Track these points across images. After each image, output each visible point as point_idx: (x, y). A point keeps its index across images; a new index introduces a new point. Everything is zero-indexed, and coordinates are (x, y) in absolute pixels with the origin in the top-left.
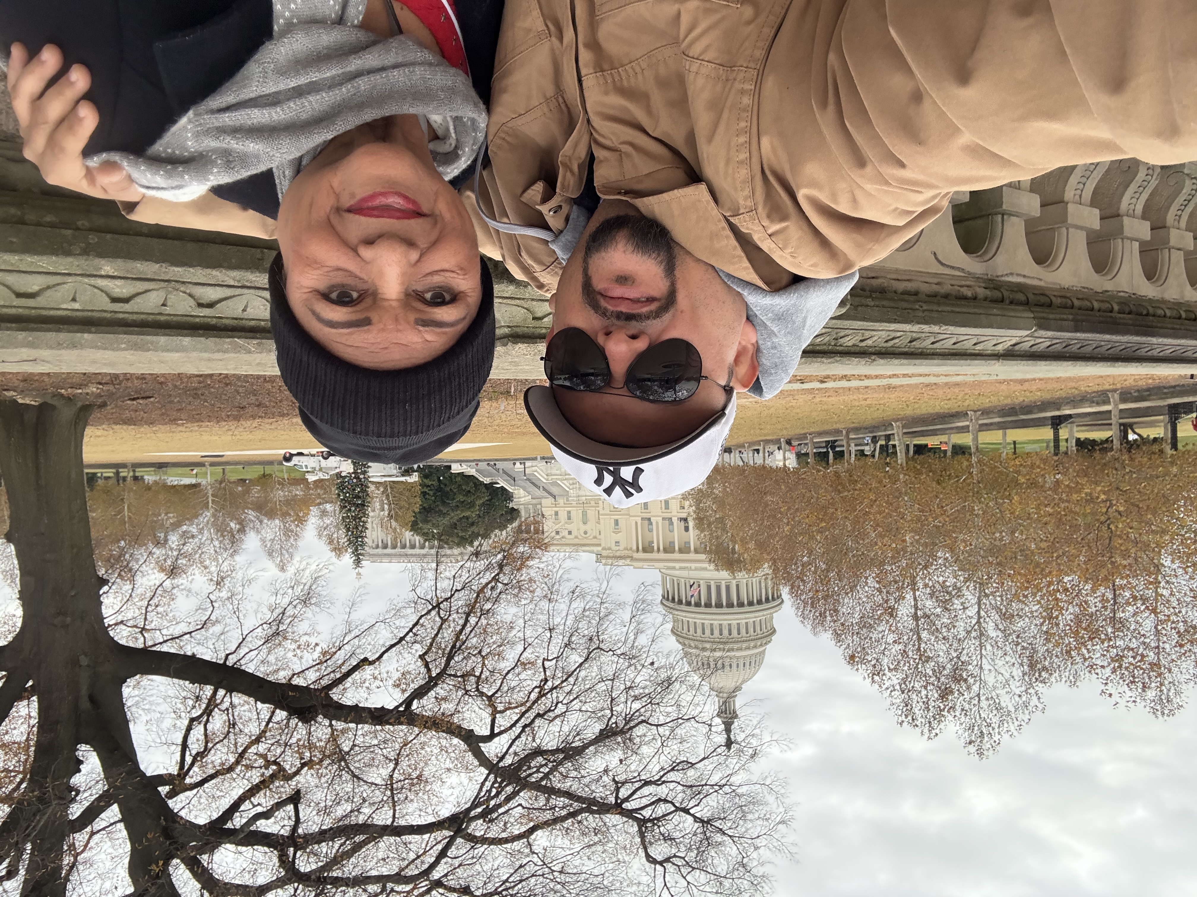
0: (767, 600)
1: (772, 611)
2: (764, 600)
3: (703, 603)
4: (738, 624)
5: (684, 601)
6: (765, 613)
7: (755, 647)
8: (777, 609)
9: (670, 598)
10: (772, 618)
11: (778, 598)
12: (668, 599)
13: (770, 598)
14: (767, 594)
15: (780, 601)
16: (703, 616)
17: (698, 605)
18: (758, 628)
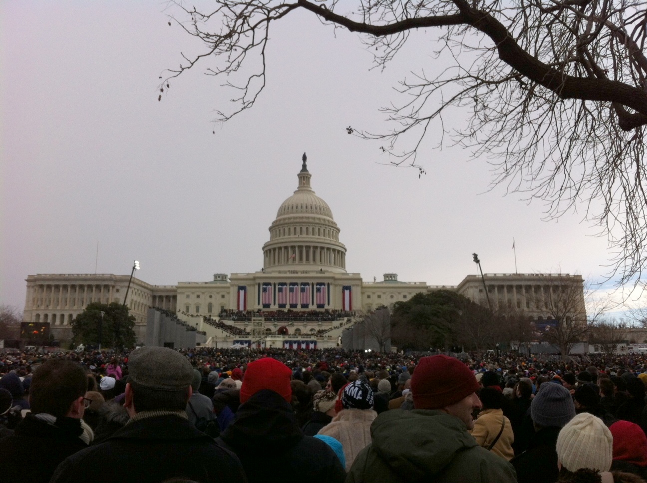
0: (274, 249)
1: (272, 242)
2: (277, 250)
3: (319, 249)
4: (295, 234)
5: (331, 250)
6: (276, 241)
7: (284, 219)
8: (268, 244)
9: (340, 253)
10: (272, 237)
11: (266, 251)
12: (342, 252)
13: (272, 251)
14: (274, 254)
15: (266, 249)
16: (319, 240)
17: (322, 248)
18: (282, 231)
